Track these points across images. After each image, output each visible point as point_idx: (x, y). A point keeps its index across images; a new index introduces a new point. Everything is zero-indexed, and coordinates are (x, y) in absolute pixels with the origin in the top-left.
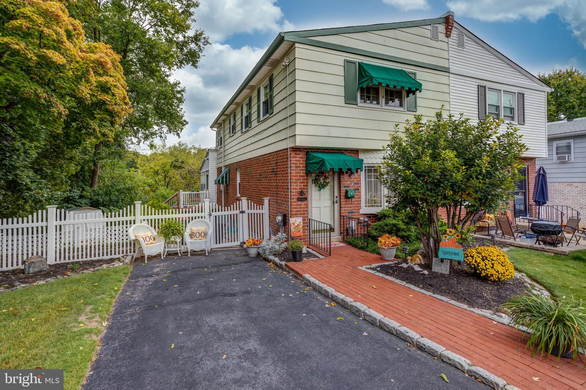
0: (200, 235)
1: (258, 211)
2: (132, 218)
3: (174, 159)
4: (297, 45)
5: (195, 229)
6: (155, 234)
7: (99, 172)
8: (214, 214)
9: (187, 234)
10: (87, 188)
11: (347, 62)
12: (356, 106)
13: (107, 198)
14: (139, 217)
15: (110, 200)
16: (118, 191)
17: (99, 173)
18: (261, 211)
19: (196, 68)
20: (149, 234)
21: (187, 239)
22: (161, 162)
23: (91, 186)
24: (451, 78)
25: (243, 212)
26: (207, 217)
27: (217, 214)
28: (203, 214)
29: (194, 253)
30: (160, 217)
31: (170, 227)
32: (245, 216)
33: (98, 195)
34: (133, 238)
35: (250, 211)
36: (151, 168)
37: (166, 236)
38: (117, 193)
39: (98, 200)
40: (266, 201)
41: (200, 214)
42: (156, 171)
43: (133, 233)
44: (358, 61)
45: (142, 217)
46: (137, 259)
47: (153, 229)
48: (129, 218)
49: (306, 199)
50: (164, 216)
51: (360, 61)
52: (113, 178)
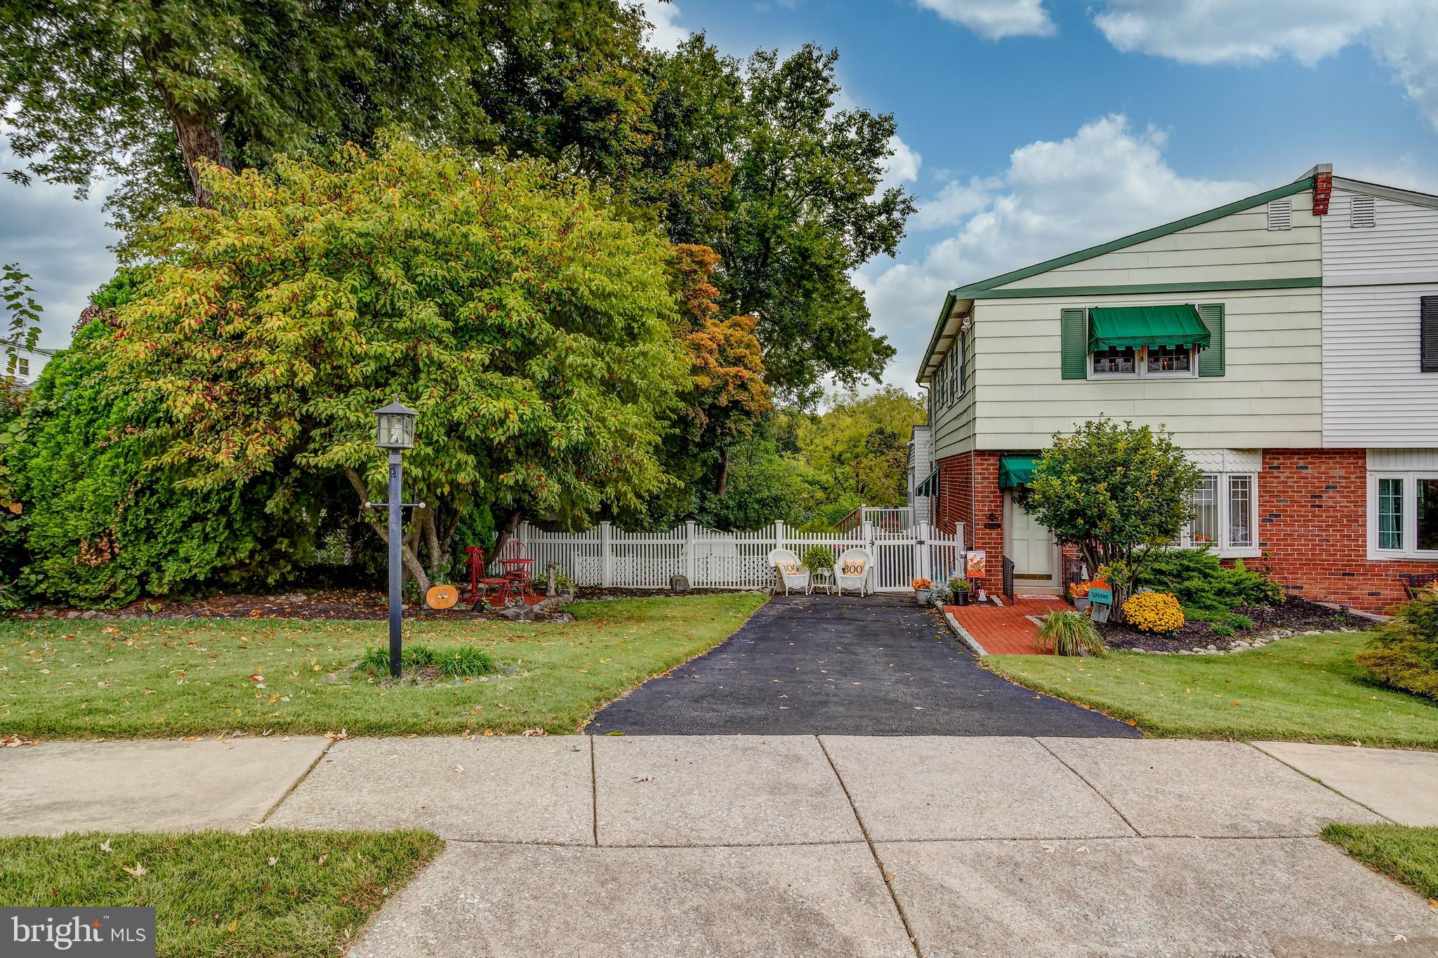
0: (856, 569)
1: (946, 543)
2: (773, 541)
3: (876, 426)
4: (976, 303)
5: (850, 562)
6: (799, 563)
7: (729, 467)
8: (878, 543)
9: (838, 568)
10: (710, 495)
11: (1065, 312)
12: (1083, 381)
13: (741, 514)
14: (781, 541)
15: (747, 518)
16: (758, 501)
17: (727, 469)
18: (951, 543)
19: (893, 255)
20: (792, 562)
21: (839, 573)
22: (847, 433)
23: (716, 491)
24: (1324, 297)
25: (921, 543)
26: (868, 546)
27: (883, 543)
28: (862, 542)
29: (846, 593)
30: (806, 542)
31: (816, 554)
32: (925, 548)
33: (728, 508)
34: (773, 565)
35: (933, 542)
36: (826, 448)
37: (811, 566)
38: (756, 506)
39: (728, 518)
40: (960, 526)
41: (859, 542)
42: (837, 454)
43: (773, 559)
44: (1088, 306)
45: (785, 541)
46: (777, 594)
47: (797, 557)
48: (769, 541)
49: (999, 526)
50: (810, 542)
51: (1093, 306)
52: (750, 477)
